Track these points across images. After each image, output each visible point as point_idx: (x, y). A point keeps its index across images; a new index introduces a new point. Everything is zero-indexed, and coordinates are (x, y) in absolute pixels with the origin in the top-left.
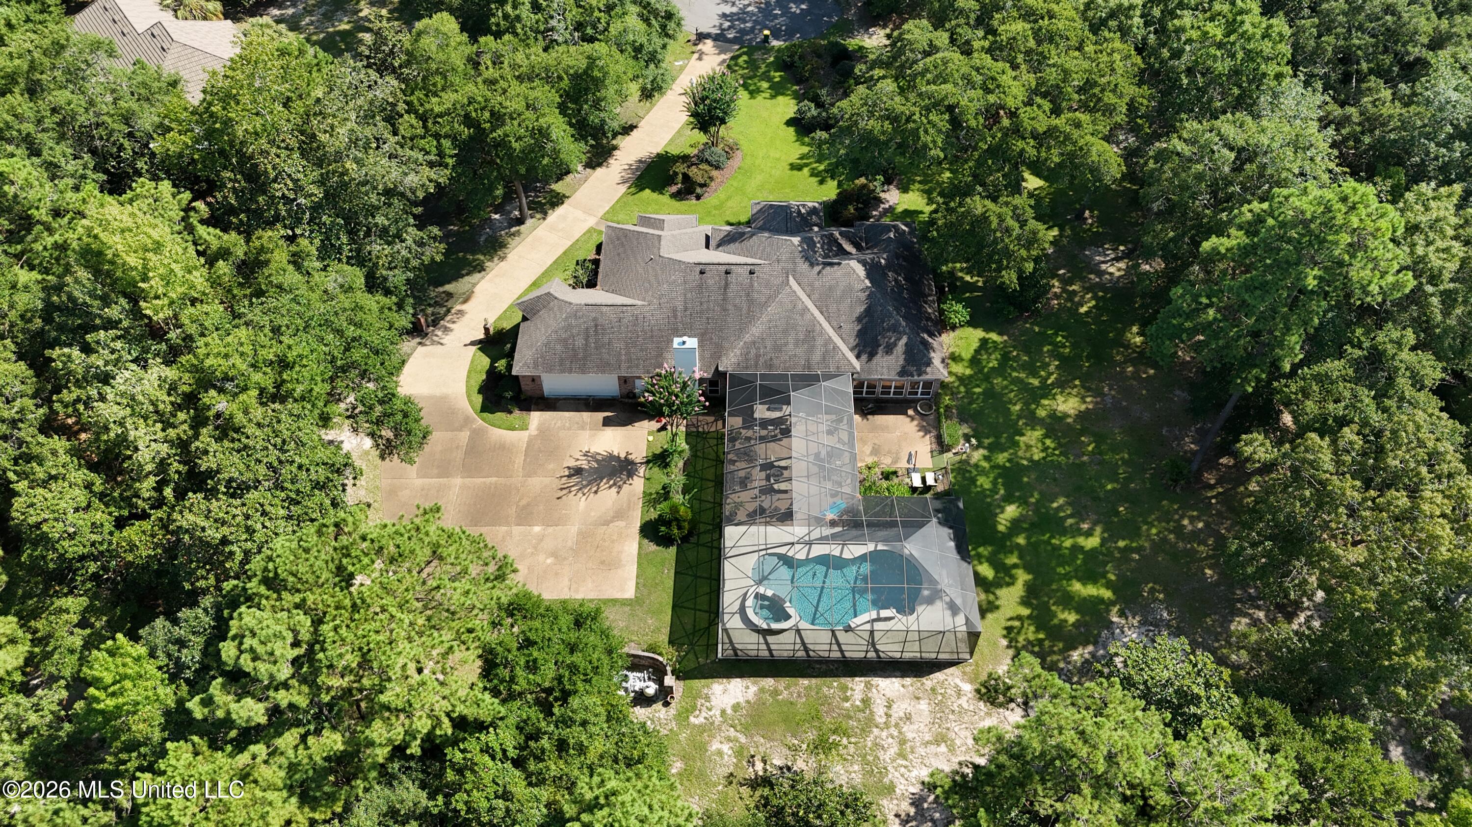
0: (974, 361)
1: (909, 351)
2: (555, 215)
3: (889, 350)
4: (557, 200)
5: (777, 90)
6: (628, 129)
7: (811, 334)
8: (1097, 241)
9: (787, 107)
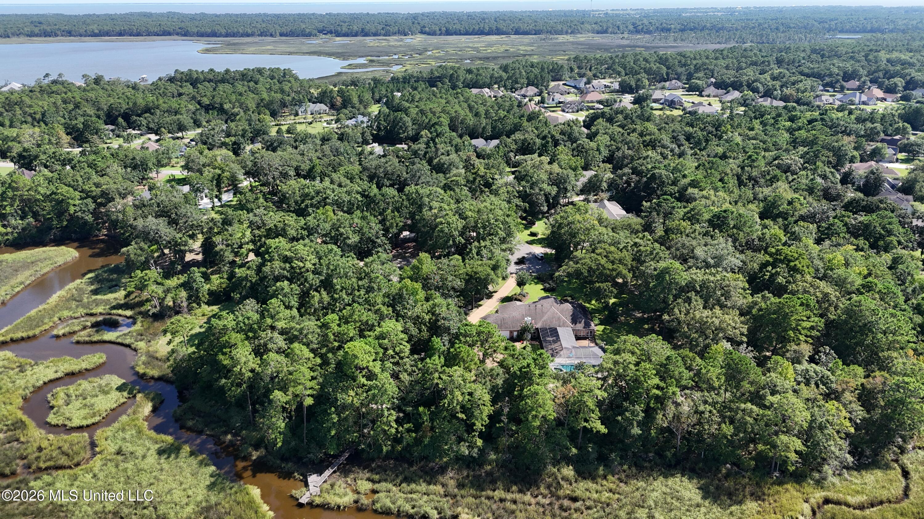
0: (603, 331)
1: (585, 323)
2: (480, 308)
3: (580, 322)
4: (480, 305)
5: (536, 283)
6: (495, 292)
7: (559, 319)
8: (634, 310)
9: (540, 286)
